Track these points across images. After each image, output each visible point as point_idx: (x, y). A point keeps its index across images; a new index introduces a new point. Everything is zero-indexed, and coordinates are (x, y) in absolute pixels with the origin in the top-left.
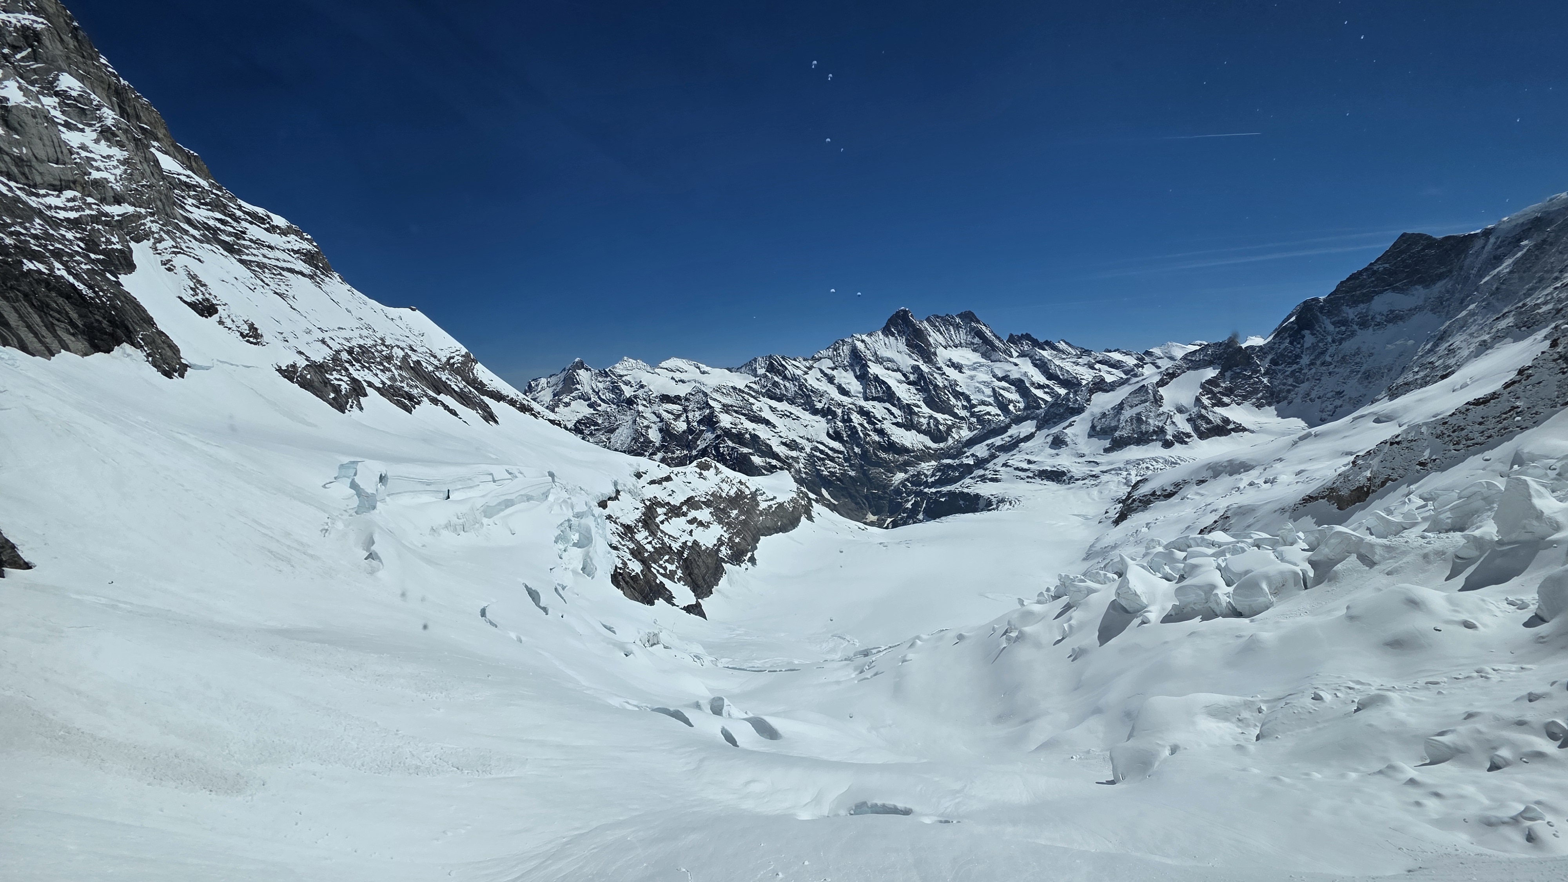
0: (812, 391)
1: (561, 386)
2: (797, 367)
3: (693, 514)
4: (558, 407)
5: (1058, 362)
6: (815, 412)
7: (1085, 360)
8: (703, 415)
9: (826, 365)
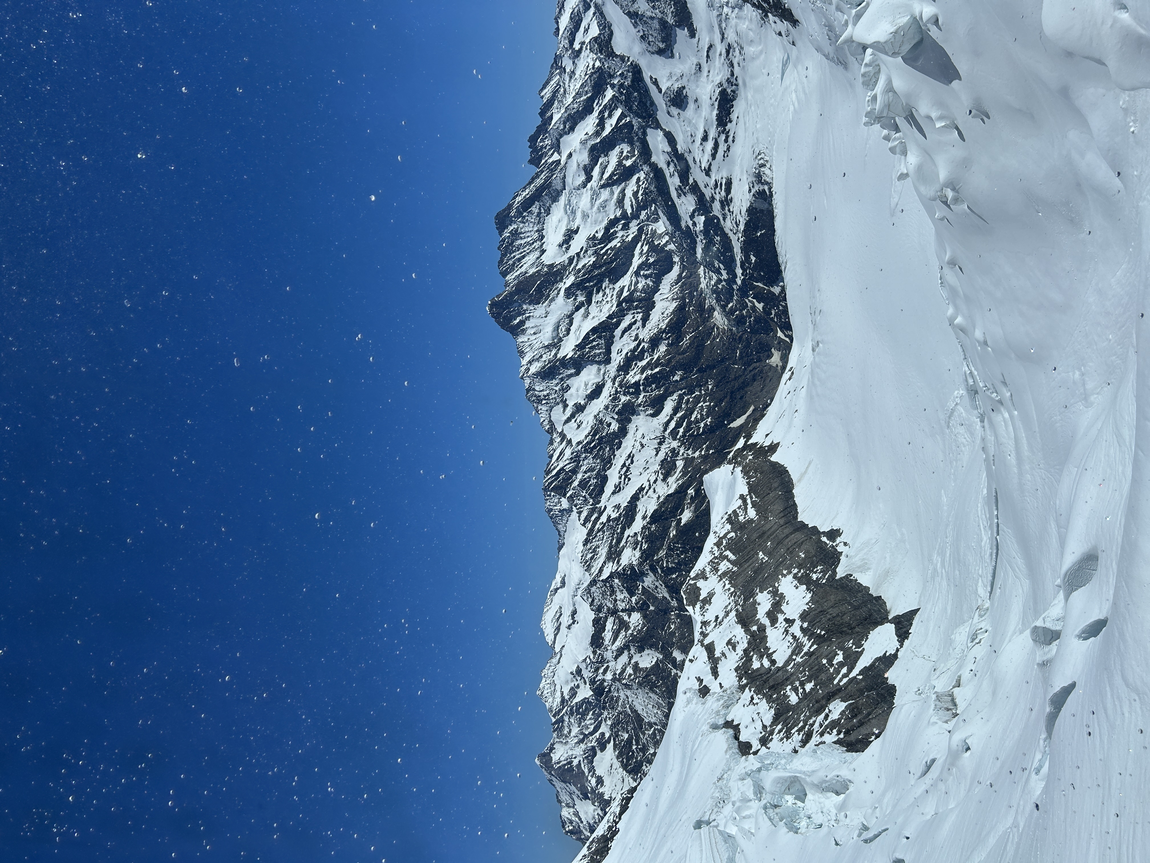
0: (594, 435)
1: (573, 788)
2: (561, 453)
3: (761, 615)
4: (602, 794)
5: (569, 100)
6: (623, 432)
7: (567, 63)
8: (621, 588)
9: (559, 415)
